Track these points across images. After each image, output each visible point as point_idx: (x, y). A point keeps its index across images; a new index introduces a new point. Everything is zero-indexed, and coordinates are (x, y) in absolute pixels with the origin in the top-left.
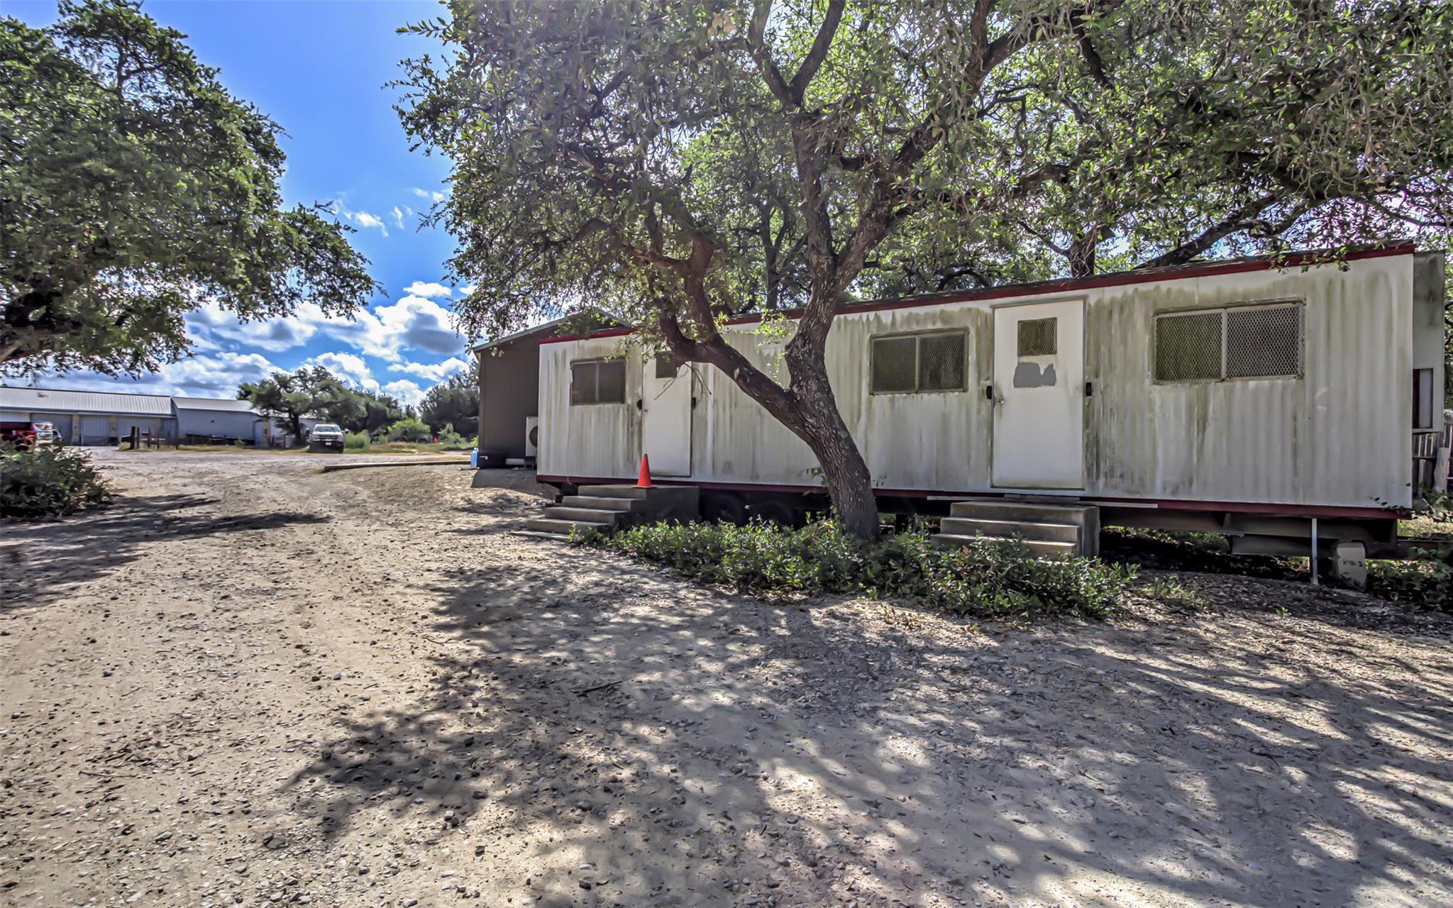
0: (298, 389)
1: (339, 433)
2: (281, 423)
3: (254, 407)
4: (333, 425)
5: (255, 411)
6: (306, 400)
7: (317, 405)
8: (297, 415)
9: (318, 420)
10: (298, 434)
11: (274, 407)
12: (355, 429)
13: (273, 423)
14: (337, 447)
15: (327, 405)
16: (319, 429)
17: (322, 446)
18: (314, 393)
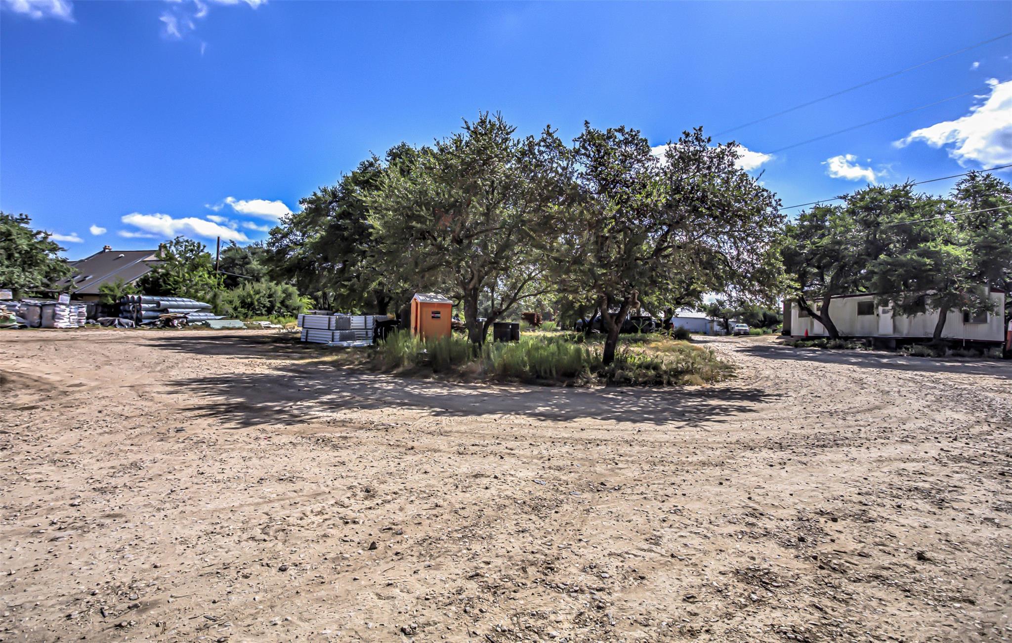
0: (728, 306)
1: (747, 328)
2: (720, 324)
3: (707, 316)
4: (744, 325)
5: (707, 318)
6: (732, 312)
7: (736, 315)
8: (727, 320)
9: (738, 322)
10: (728, 330)
11: (716, 316)
12: (756, 326)
13: (715, 323)
14: (746, 334)
15: (742, 314)
16: (737, 326)
17: (738, 334)
18: (735, 308)
